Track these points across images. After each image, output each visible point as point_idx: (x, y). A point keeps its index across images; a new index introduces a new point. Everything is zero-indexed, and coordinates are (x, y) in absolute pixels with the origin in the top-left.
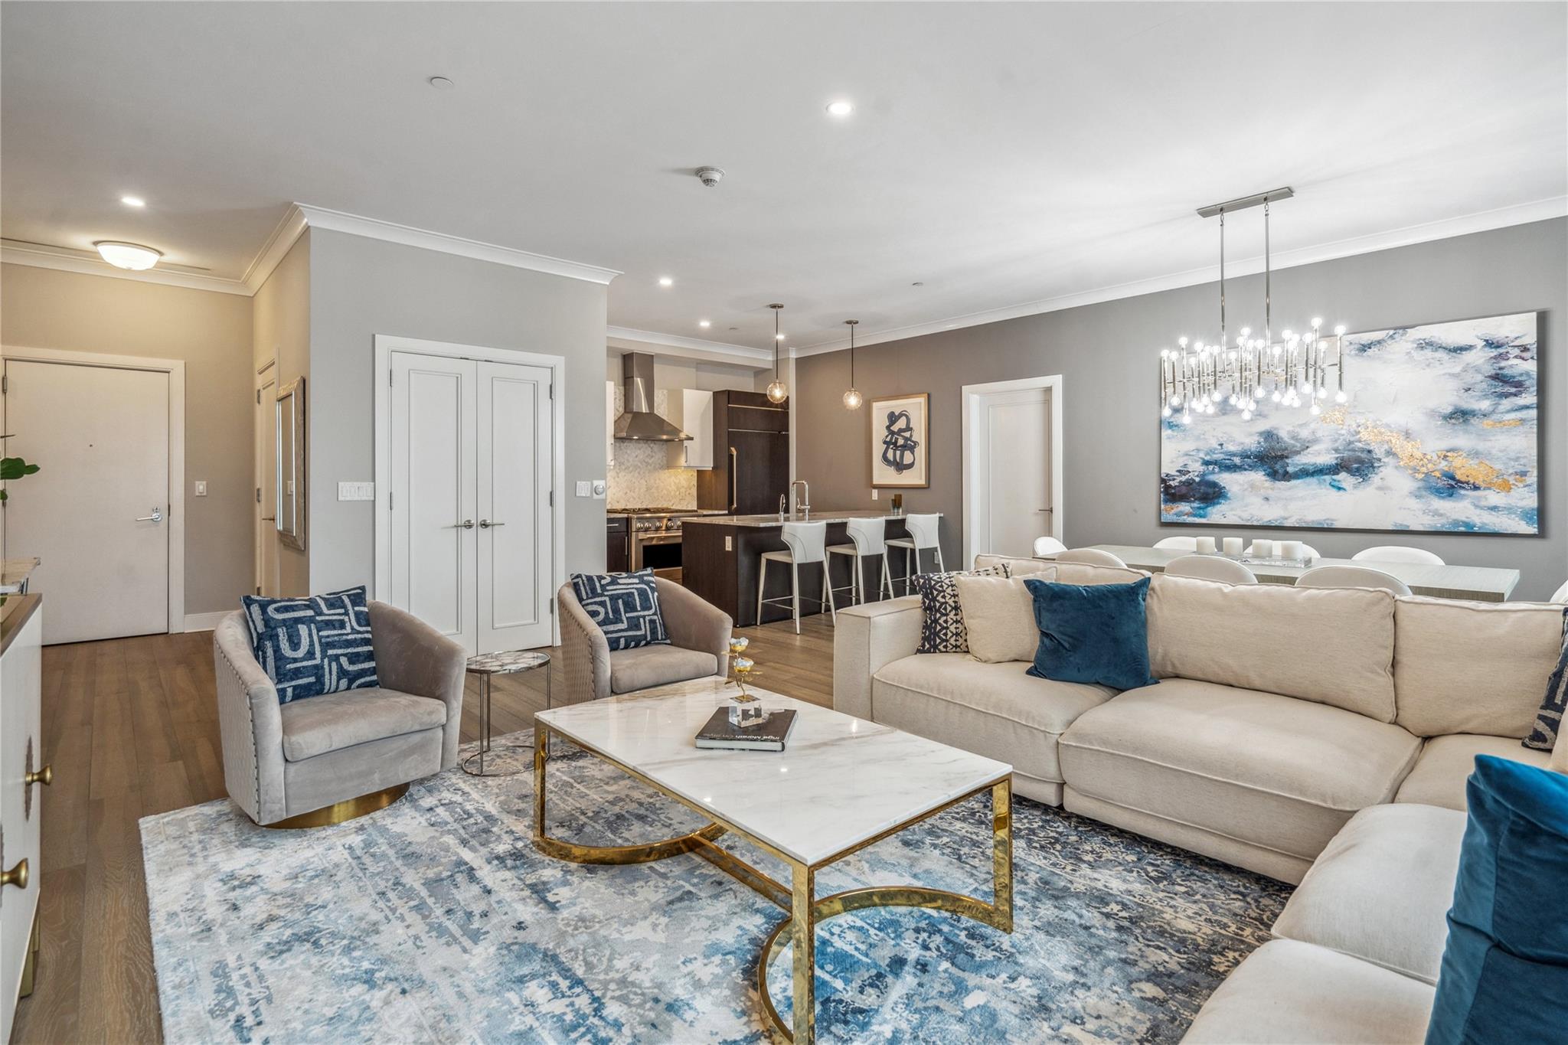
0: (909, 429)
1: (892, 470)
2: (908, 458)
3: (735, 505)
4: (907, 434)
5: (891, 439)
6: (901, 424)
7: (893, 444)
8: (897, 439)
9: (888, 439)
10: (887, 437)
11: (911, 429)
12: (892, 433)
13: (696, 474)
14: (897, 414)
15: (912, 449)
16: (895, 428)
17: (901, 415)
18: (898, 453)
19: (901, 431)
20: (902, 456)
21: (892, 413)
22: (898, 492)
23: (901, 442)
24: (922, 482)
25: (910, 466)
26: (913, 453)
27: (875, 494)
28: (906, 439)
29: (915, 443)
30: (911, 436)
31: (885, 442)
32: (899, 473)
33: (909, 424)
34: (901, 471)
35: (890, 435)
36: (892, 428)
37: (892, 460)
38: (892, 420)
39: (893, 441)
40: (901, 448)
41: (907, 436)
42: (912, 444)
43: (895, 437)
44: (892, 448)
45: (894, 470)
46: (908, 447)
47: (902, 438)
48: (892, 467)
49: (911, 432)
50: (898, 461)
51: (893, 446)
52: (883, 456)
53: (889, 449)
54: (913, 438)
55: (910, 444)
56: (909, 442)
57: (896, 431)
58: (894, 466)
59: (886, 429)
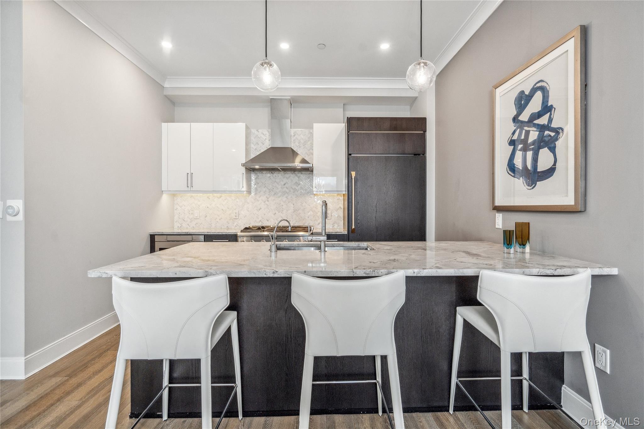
0: (547, 109)
1: (520, 183)
2: (545, 159)
4: (543, 120)
5: (520, 134)
6: (535, 105)
7: (522, 142)
8: (528, 133)
9: (516, 137)
10: (514, 133)
11: (551, 109)
12: (521, 125)
14: (527, 93)
15: (552, 144)
16: (524, 117)
17: (534, 91)
18: (530, 154)
20: (535, 160)
21: (521, 93)
22: (525, 217)
23: (534, 135)
24: (569, 200)
25: (551, 172)
26: (553, 150)
27: (498, 221)
28: (542, 128)
29: (558, 131)
30: (550, 120)
31: (511, 143)
32: (531, 187)
33: (548, 102)
34: (534, 185)
35: (519, 129)
36: (521, 118)
37: (521, 168)
38: (521, 103)
39: (523, 137)
40: (533, 146)
41: (542, 124)
42: (552, 134)
43: (525, 130)
44: (520, 150)
45: (523, 183)
46: (544, 141)
47: (535, 129)
48: (521, 178)
49: (551, 114)
50: (530, 169)
51: (522, 145)
52: (508, 165)
53: (517, 151)
54: (554, 125)
55: (550, 136)
56: (547, 133)
57: (527, 121)
58: (523, 177)
59: (513, 122)
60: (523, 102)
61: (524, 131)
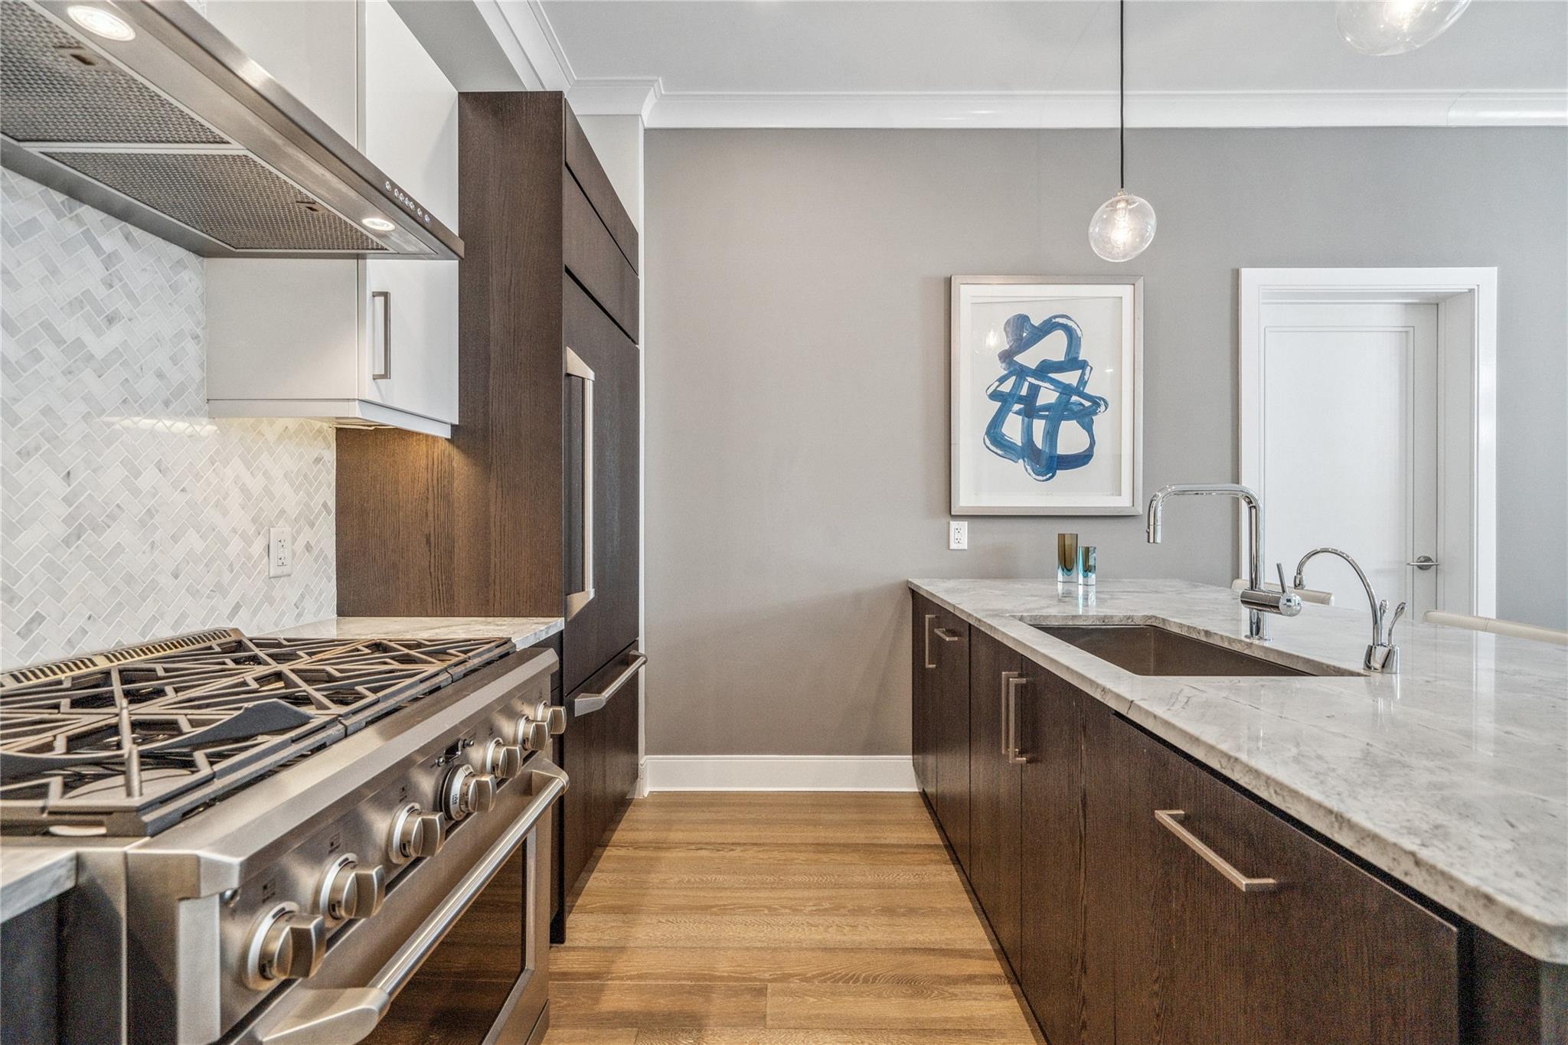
0: (1073, 362)
1: (1020, 469)
2: (1071, 438)
3: (590, 592)
4: (1071, 378)
5: (1017, 386)
6: (1053, 348)
7: (1021, 399)
8: (1034, 390)
9: (1006, 387)
10: (1002, 380)
11: (1083, 365)
12: (1021, 372)
13: (330, 456)
14: (1036, 321)
15: (1085, 417)
16: (1029, 358)
17: (1049, 327)
18: (1039, 426)
19: (1045, 369)
20: (1051, 435)
21: (1023, 319)
22: (1068, 528)
23: (1048, 396)
25: (1081, 460)
26: (1089, 427)
27: (960, 535)
28: (1066, 390)
29: (1096, 402)
30: (1082, 382)
31: (995, 396)
32: (1044, 478)
33: (1078, 353)
34: (1051, 474)
35: (1014, 378)
36: (1020, 359)
37: (1020, 444)
38: (1021, 336)
39: (1024, 392)
40: (1047, 413)
41: (1068, 383)
42: (1087, 404)
43: (1030, 382)
44: (1018, 413)
45: (1026, 470)
46: (1071, 410)
47: (1052, 387)
48: (1021, 461)
49: (1083, 374)
50: (1040, 448)
51: (1023, 406)
52: (988, 433)
53: (1011, 413)
54: (1088, 390)
55: (1081, 404)
56: (1075, 398)
57: (1033, 367)
58: (1026, 460)
59: (1000, 359)
60: (1025, 334)
61: (1026, 384)
